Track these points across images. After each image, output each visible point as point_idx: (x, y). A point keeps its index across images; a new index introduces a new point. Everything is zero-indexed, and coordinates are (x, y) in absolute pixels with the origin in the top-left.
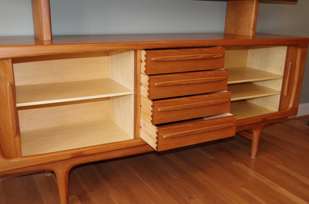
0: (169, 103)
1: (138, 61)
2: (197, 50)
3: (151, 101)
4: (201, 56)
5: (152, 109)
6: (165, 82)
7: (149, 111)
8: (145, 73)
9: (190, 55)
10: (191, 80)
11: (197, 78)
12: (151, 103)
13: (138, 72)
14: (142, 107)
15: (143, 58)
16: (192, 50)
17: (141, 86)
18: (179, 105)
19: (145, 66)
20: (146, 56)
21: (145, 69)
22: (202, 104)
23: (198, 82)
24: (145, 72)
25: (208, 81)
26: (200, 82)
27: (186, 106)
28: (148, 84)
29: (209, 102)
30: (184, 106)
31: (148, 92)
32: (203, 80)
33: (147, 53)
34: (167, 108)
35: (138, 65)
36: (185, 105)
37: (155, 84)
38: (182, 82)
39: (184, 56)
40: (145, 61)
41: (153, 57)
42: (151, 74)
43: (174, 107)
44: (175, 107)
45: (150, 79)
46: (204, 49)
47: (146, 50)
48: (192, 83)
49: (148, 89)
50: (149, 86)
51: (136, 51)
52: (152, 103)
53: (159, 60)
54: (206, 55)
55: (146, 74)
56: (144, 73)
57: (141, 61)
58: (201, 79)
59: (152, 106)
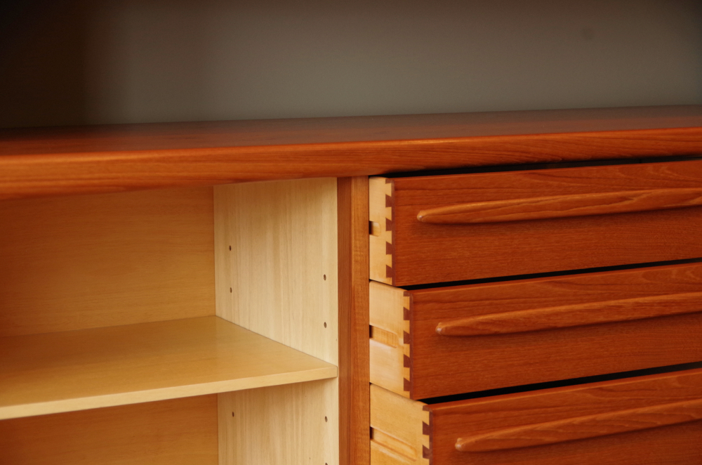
0: (502, 414)
1: (357, 226)
2: (614, 170)
3: (421, 405)
4: (635, 200)
5: (425, 441)
6: (481, 318)
7: (410, 452)
8: (389, 281)
9: (588, 196)
10: (596, 305)
11: (626, 297)
12: (419, 414)
13: (356, 278)
14: (377, 436)
15: (379, 212)
16: (594, 171)
17: (371, 341)
18: (546, 420)
19: (390, 249)
20: (389, 202)
21: (388, 260)
22: (653, 415)
23: (630, 316)
24: (390, 272)
25: (675, 310)
26: (637, 315)
27: (582, 424)
28: (405, 326)
29: (685, 404)
30: (572, 425)
31: (407, 362)
32: (651, 304)
33: (396, 189)
34: (496, 434)
35: (356, 243)
36: (578, 420)
37: (434, 327)
38: (557, 314)
39: (560, 198)
40: (390, 225)
41: (425, 206)
42: (415, 282)
43: (526, 433)
44: (532, 432)
45: (414, 303)
46: (650, 168)
47: (389, 175)
48: (601, 319)
49: (406, 349)
50: (408, 338)
51: (344, 182)
52: (425, 417)
53: (449, 218)
54: (659, 192)
55: (394, 286)
56: (384, 279)
57: (370, 229)
58: (640, 300)
59: (427, 429)
